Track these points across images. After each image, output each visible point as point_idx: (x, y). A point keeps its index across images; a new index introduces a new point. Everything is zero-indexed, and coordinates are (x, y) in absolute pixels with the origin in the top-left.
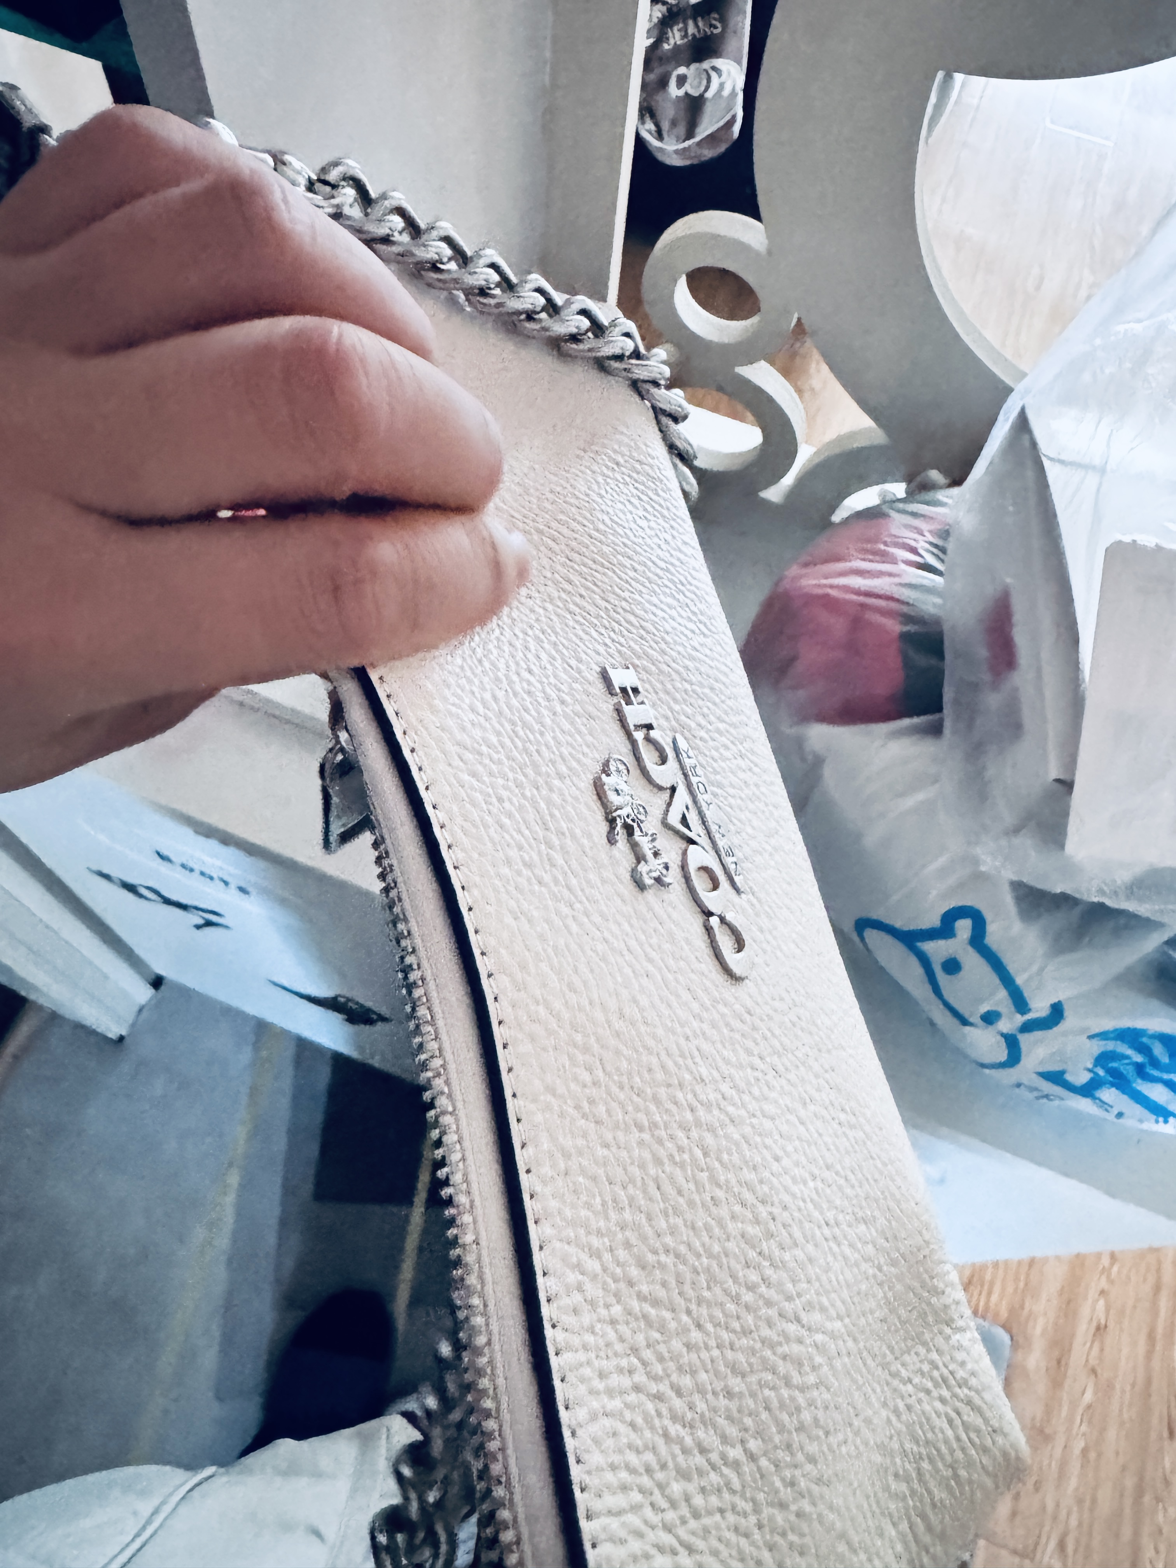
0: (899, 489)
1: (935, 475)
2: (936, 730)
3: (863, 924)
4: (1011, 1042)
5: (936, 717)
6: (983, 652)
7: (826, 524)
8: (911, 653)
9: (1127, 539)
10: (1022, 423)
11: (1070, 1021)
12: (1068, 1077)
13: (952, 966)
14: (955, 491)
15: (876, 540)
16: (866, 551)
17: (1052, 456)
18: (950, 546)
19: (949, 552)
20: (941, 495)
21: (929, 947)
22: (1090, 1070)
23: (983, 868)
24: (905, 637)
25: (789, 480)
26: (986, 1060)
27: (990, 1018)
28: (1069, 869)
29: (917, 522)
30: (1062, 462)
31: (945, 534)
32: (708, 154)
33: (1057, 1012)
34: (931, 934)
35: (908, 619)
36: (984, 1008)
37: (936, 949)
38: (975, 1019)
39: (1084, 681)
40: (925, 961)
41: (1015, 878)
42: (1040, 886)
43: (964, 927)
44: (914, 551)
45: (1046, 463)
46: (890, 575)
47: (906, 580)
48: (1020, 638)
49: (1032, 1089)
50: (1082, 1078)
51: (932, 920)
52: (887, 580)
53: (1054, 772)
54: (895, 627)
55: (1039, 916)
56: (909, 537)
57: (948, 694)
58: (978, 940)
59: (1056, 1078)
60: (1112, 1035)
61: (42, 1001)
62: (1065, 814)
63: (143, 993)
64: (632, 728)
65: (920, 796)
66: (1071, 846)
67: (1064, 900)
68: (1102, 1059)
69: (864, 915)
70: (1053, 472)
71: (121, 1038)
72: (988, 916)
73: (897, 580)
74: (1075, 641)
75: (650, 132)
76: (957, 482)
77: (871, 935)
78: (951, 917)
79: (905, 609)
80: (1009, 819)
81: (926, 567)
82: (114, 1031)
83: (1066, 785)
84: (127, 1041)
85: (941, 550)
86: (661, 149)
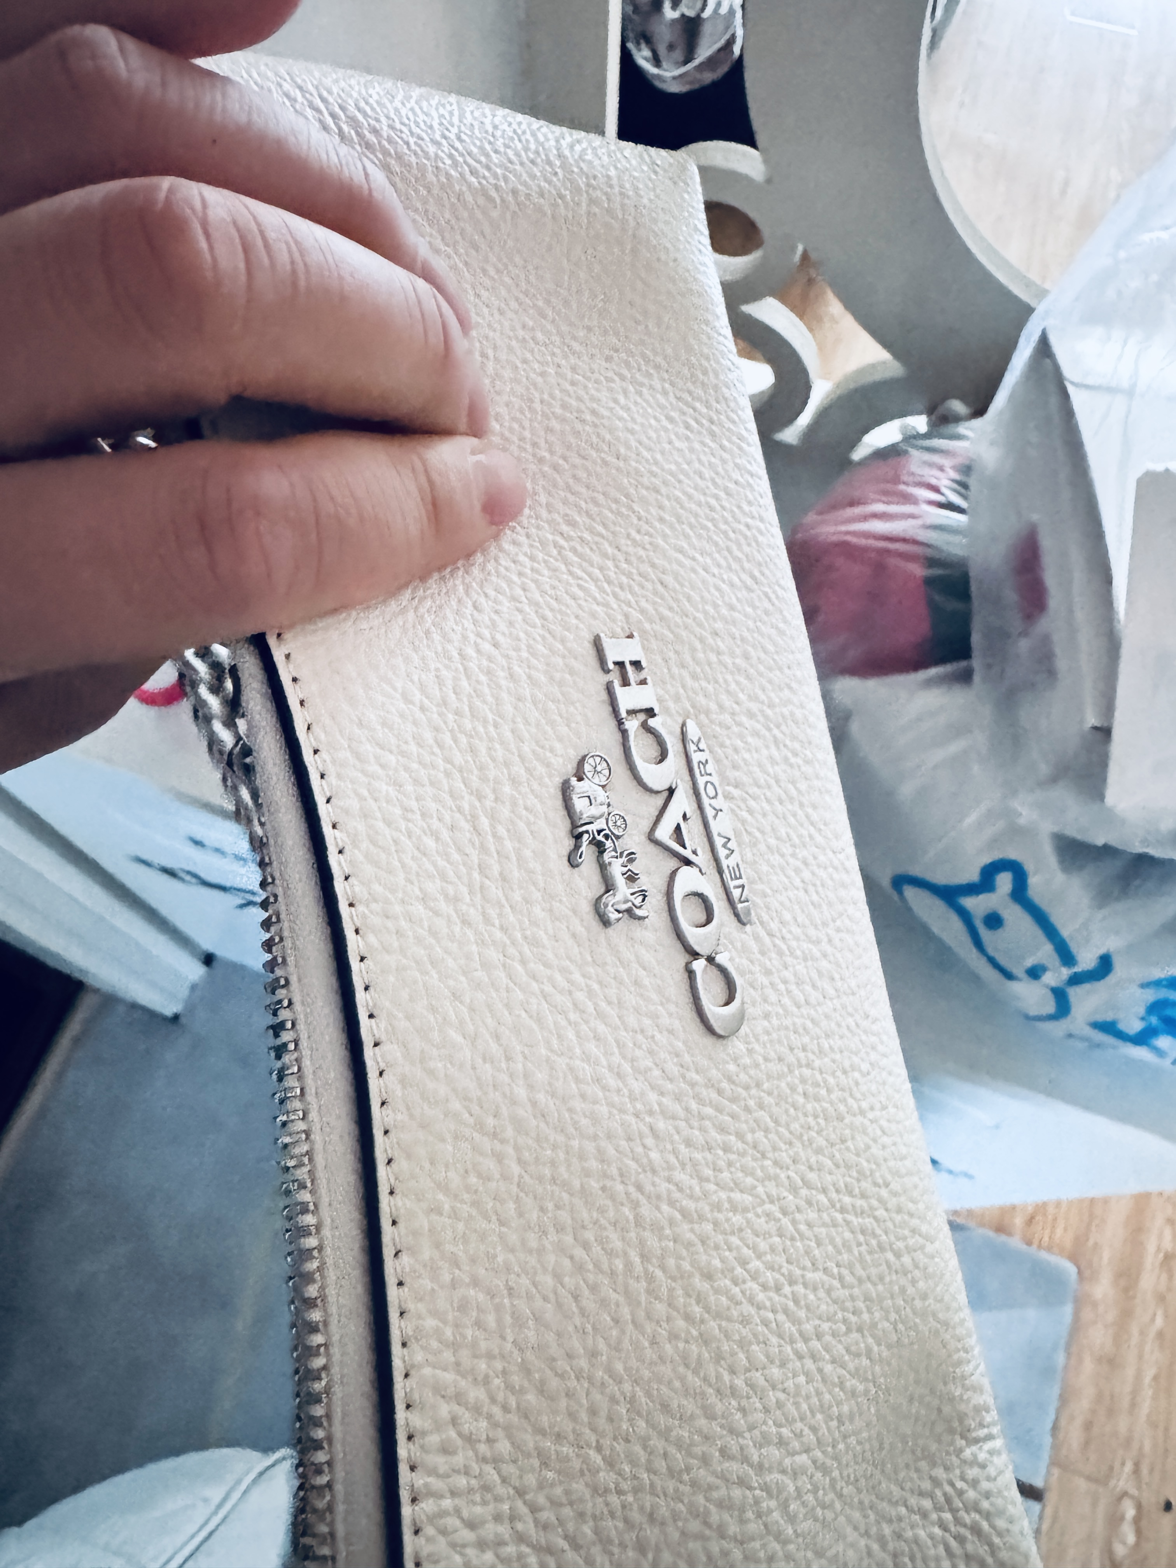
0: (920, 423)
1: (958, 406)
2: (966, 677)
3: (900, 881)
4: (1060, 995)
5: (963, 664)
6: (1011, 596)
7: (846, 464)
8: (937, 598)
9: (1159, 467)
10: (1044, 348)
11: (1120, 970)
12: (1122, 1026)
13: (994, 921)
14: (977, 423)
15: (896, 480)
16: (886, 493)
17: (1076, 380)
18: (972, 482)
19: (972, 488)
20: (962, 429)
21: (969, 902)
22: (1143, 1019)
23: (1022, 821)
24: (929, 582)
25: (805, 419)
26: (1033, 1012)
27: (1035, 973)
28: (1111, 818)
29: (936, 458)
30: (1087, 387)
31: (967, 469)
32: (708, 77)
33: (1105, 965)
34: (972, 889)
35: (932, 562)
36: (1029, 962)
37: (976, 904)
38: (1019, 971)
39: (1119, 622)
40: (965, 915)
41: (1056, 829)
42: (1079, 837)
43: (1004, 881)
44: (936, 489)
45: (1071, 389)
46: (912, 516)
47: (929, 521)
48: (1050, 578)
49: (1083, 1039)
50: (1134, 1026)
51: (972, 875)
52: (911, 522)
53: (1092, 720)
54: (918, 571)
55: (1081, 868)
56: (931, 476)
57: (976, 639)
58: (1020, 893)
59: (1109, 1028)
60: (1164, 983)
61: (96, 984)
62: (1103, 763)
63: (195, 971)
64: (624, 714)
65: (955, 747)
66: (1112, 795)
67: (1107, 851)
68: (1154, 1008)
69: (900, 870)
70: (1078, 399)
71: (176, 1018)
72: (1029, 866)
73: (919, 522)
74: (1108, 580)
75: (646, 59)
76: (980, 411)
77: (910, 892)
78: (990, 873)
79: (929, 552)
80: (1044, 769)
81: (950, 506)
82: (169, 1010)
83: (1104, 732)
84: (183, 1020)
85: (963, 486)
86: (659, 77)
